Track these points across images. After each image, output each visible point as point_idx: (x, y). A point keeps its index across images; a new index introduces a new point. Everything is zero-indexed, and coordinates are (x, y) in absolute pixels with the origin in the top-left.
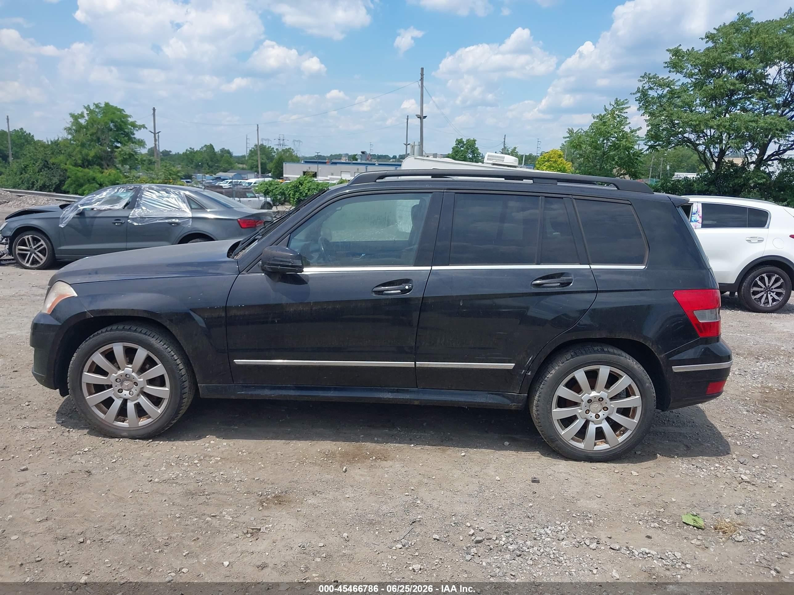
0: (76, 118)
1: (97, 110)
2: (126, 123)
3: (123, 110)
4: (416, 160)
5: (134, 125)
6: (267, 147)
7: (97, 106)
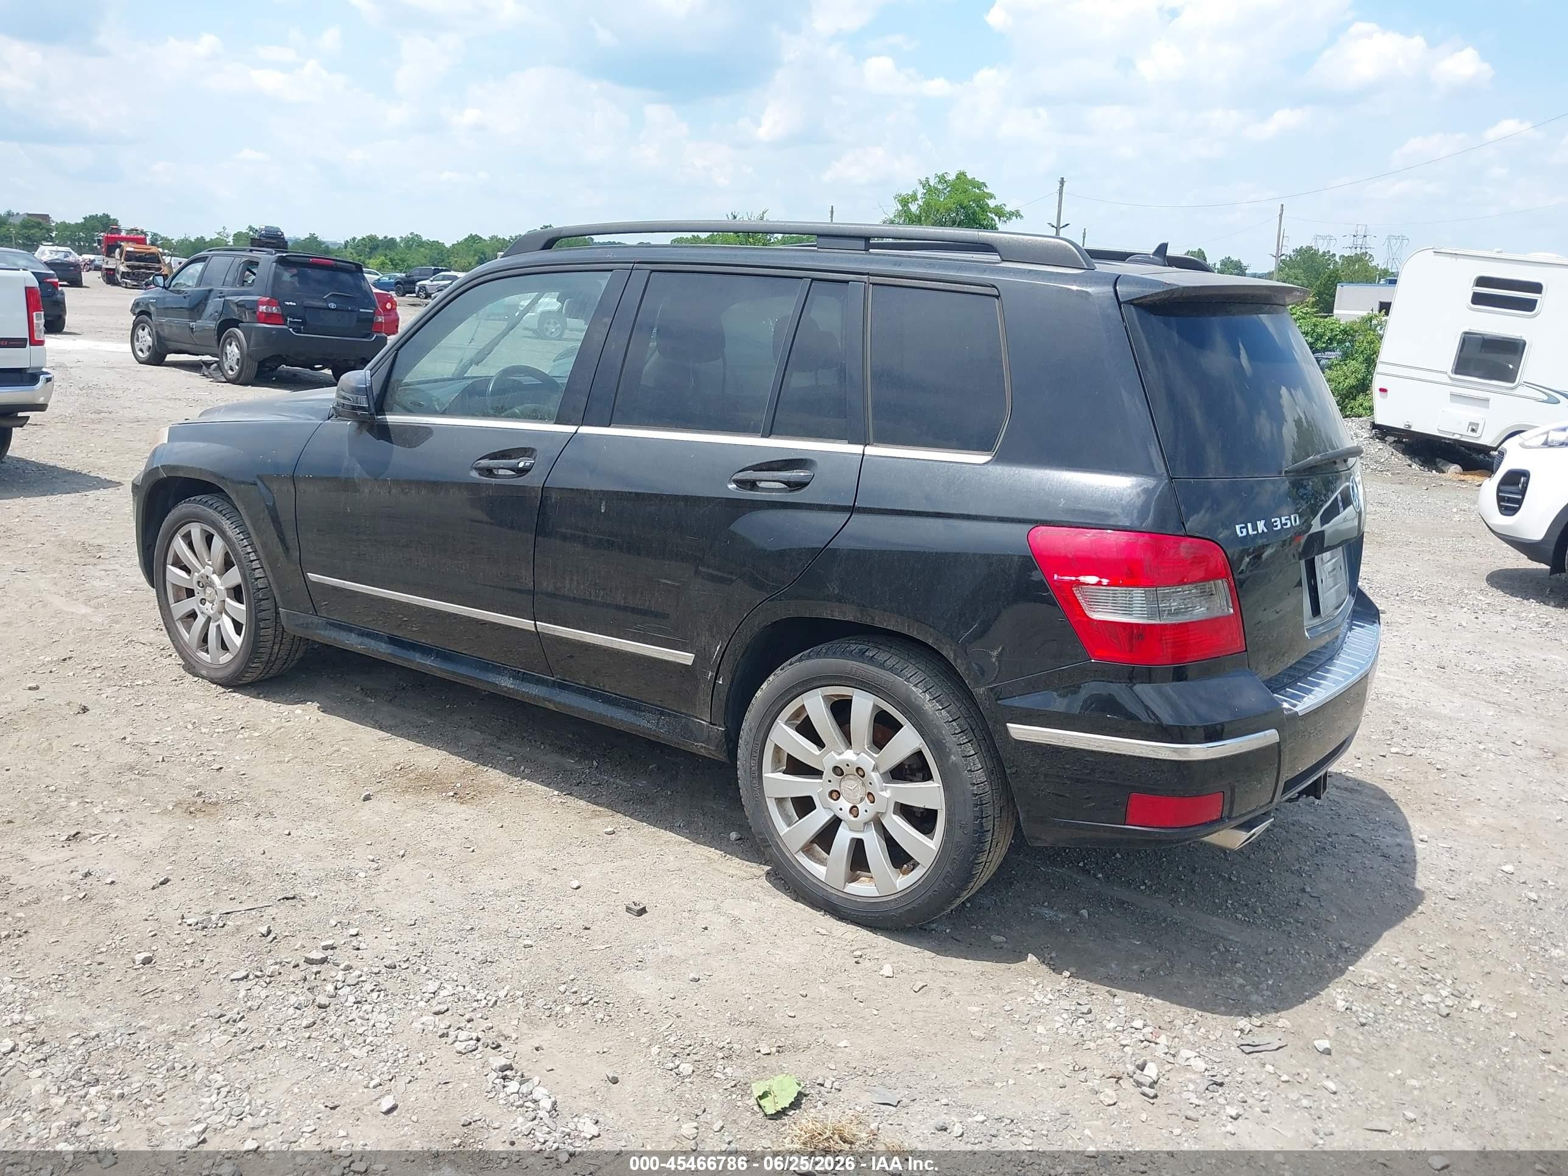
0: (905, 202)
1: (940, 187)
2: (984, 208)
3: (984, 184)
5: (1000, 212)
6: (1321, 252)
7: (942, 179)
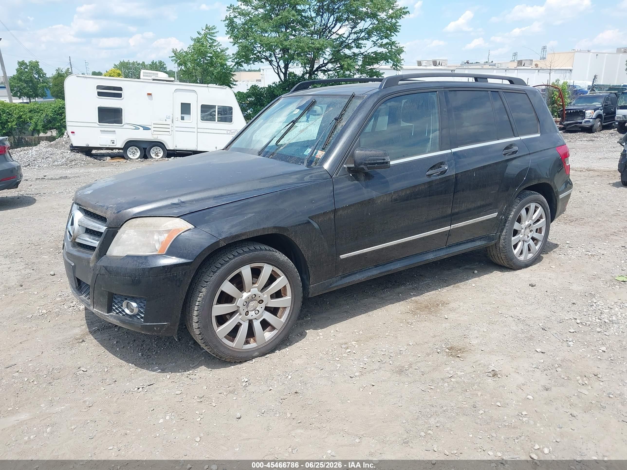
4: (79, 78)
